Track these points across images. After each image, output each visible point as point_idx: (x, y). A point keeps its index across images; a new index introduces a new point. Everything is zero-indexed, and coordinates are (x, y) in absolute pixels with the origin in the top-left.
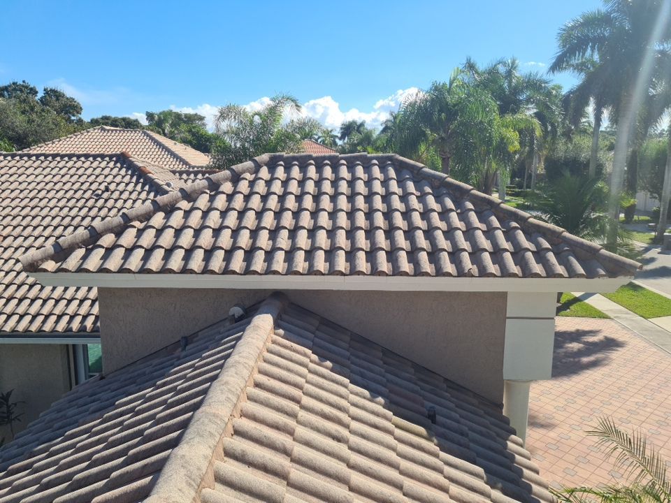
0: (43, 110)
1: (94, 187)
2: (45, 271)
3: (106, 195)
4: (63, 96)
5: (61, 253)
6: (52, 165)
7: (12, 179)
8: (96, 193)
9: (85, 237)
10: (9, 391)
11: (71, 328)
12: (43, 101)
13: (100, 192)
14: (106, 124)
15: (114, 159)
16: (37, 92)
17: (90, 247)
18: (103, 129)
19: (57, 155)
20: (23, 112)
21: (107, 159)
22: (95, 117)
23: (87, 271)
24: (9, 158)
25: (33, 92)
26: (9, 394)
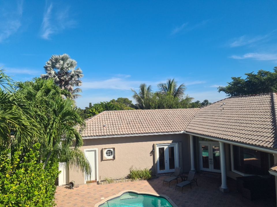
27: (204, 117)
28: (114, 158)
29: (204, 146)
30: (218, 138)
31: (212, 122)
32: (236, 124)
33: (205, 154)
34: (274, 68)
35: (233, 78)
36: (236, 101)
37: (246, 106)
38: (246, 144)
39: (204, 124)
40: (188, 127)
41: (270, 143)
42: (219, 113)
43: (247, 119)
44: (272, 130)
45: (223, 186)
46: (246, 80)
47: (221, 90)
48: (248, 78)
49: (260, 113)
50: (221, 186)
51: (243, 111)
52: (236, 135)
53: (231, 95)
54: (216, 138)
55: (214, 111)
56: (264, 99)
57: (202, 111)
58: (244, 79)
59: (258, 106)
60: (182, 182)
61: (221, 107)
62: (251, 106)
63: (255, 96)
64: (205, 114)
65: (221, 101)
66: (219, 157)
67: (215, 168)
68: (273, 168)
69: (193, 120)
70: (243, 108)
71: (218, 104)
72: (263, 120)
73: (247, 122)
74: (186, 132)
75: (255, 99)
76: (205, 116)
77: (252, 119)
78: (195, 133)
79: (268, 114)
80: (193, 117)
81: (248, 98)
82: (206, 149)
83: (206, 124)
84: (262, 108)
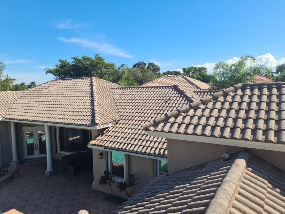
0: (148, 71)
1: (165, 98)
2: (150, 130)
3: (169, 102)
4: (154, 65)
5: (156, 124)
6: (151, 91)
7: (138, 96)
8: (165, 101)
9: (164, 118)
11: (156, 153)
12: (148, 67)
13: (167, 100)
14: (168, 74)
15: (172, 88)
16: (146, 65)
17: (166, 122)
18: (167, 76)
19: (153, 87)
20: (142, 72)
21: (170, 88)
22: (164, 72)
23: (164, 132)
24: (138, 89)
25: (145, 64)
27: (27, 100)
29: (29, 132)
30: (43, 122)
31: (37, 105)
32: (61, 106)
34: (95, 55)
35: (60, 61)
36: (62, 83)
37: (71, 89)
38: (69, 124)
39: (28, 108)
40: (9, 113)
41: (89, 121)
42: (45, 96)
43: (71, 101)
44: (91, 109)
45: (49, 169)
46: (72, 64)
47: (49, 72)
48: (73, 61)
49: (82, 95)
50: (47, 170)
51: (68, 93)
52: (61, 116)
53: (58, 78)
54: (41, 122)
55: (40, 93)
56: (86, 82)
57: (26, 94)
58: (70, 62)
59: (80, 88)
61: (47, 89)
62: (75, 88)
63: (78, 79)
64: (30, 98)
65: (47, 83)
66: (45, 141)
67: (41, 153)
68: (91, 143)
69: (15, 105)
70: (68, 91)
71: (44, 86)
72: (84, 101)
73: (71, 103)
74: (6, 118)
75: (78, 82)
76: (29, 100)
77: (75, 101)
78: (16, 119)
79: (89, 96)
80: (14, 101)
81: (73, 81)
82: (31, 135)
83: (30, 108)
84: (84, 90)
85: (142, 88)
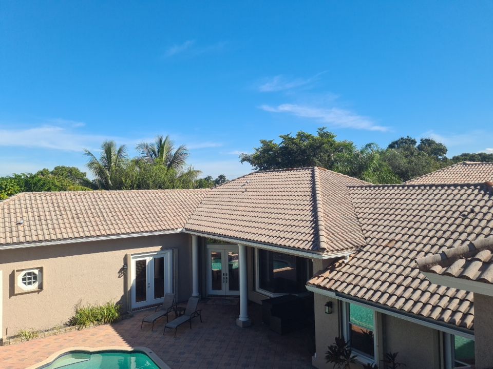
0: (419, 154)
1: (461, 209)
2: (434, 272)
3: (471, 216)
4: (433, 142)
5: (447, 261)
6: (429, 193)
7: (402, 202)
8: (463, 213)
9: (465, 250)
10: (396, 352)
11: (443, 318)
12: (420, 148)
13: (466, 213)
14: (466, 159)
15: (479, 187)
16: (416, 142)
17: (469, 259)
18: (465, 164)
19: (433, 185)
20: (406, 157)
21: (472, 187)
22: (456, 155)
23: (468, 278)
24: (401, 188)
25: (414, 142)
26: (395, 355)
27: (216, 203)
28: (41, 287)
29: (215, 253)
30: (237, 238)
31: (229, 212)
32: (264, 215)
33: (216, 267)
34: (318, 130)
35: (262, 142)
36: (265, 178)
37: (279, 186)
38: (276, 245)
39: (216, 215)
40: (191, 221)
41: (309, 242)
42: (240, 197)
43: (279, 206)
44: (312, 223)
45: (242, 317)
46: (281, 146)
47: (245, 160)
48: (283, 142)
49: (297, 198)
50: (239, 317)
51: (275, 193)
52: (263, 232)
53: (259, 169)
54: (234, 238)
55: (233, 193)
56: (303, 176)
57: (213, 193)
58: (278, 143)
59: (294, 186)
60: (176, 318)
61: (243, 187)
62: (285, 186)
63: (291, 170)
64: (218, 199)
65: (244, 177)
66: (237, 269)
67: (231, 288)
68: (311, 281)
69: (199, 209)
70: (274, 190)
71: (239, 181)
72: (300, 207)
73: (280, 211)
74: (187, 229)
75: (291, 176)
76: (217, 203)
77: (286, 206)
78: (200, 232)
79: (308, 200)
80: (198, 204)
81: (282, 174)
82: (218, 257)
83: (218, 215)
84: (300, 190)
85: (409, 187)
